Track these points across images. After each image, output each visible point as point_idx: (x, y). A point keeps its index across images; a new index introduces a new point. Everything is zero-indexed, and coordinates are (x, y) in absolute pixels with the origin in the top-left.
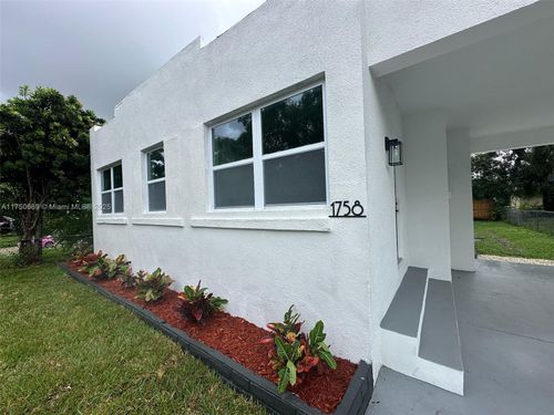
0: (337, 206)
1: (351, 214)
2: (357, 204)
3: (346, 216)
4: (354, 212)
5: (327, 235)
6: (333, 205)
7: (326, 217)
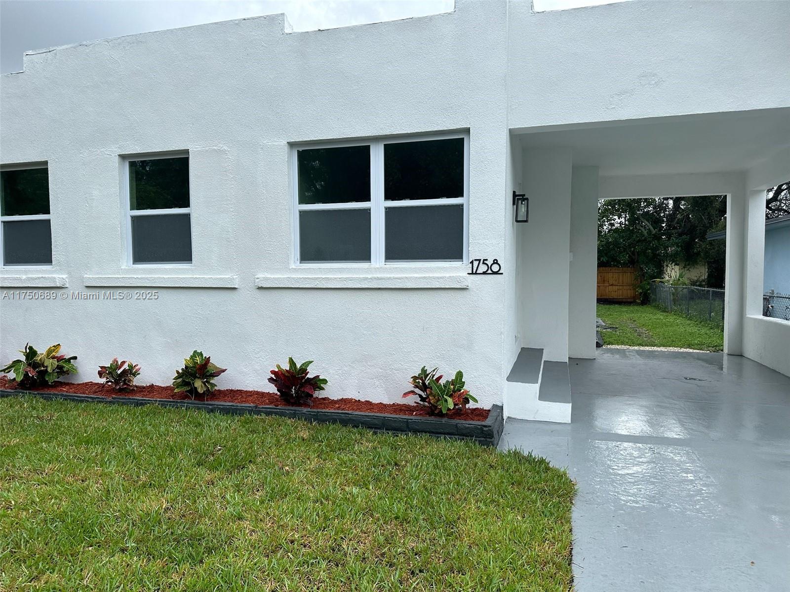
0: (476, 264)
1: (489, 271)
2: (496, 262)
3: (484, 273)
4: (492, 269)
5: (465, 292)
6: (472, 262)
7: (465, 274)
